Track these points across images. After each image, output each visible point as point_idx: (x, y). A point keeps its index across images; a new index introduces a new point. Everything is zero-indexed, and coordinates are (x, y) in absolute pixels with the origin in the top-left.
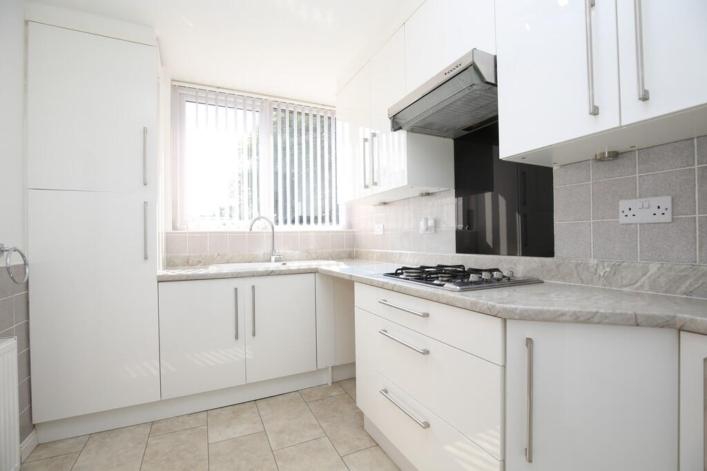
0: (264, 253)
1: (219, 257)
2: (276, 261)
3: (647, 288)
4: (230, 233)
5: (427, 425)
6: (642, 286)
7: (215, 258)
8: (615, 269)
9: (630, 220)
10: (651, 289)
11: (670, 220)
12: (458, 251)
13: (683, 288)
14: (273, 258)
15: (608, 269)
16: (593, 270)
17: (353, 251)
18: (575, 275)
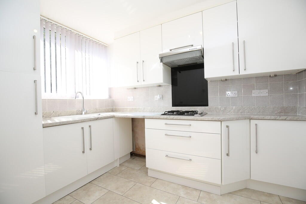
0: (77, 110)
1: (54, 113)
2: (85, 114)
3: (233, 112)
4: (59, 100)
5: (191, 160)
6: (232, 112)
7: (52, 114)
8: (225, 109)
9: (229, 96)
10: (234, 112)
11: (237, 96)
12: (173, 106)
13: (240, 112)
14: (83, 113)
15: (224, 109)
16: (220, 109)
17: (113, 108)
18: (215, 111)
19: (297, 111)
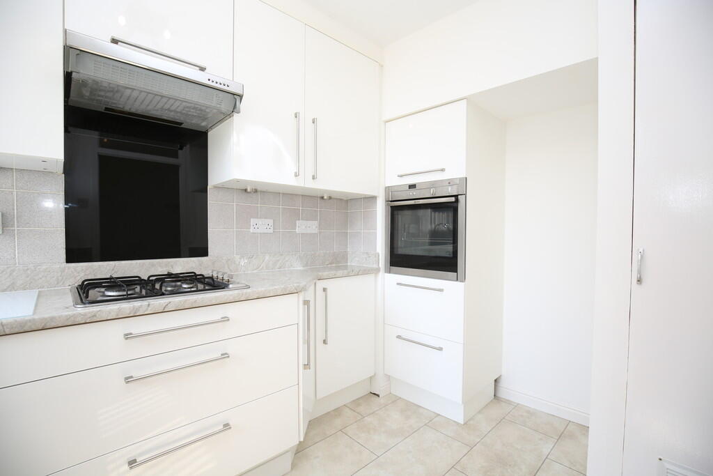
3: (265, 269)
6: (262, 268)
8: (250, 260)
11: (272, 232)
15: (246, 261)
16: (237, 262)
19: (347, 259)
